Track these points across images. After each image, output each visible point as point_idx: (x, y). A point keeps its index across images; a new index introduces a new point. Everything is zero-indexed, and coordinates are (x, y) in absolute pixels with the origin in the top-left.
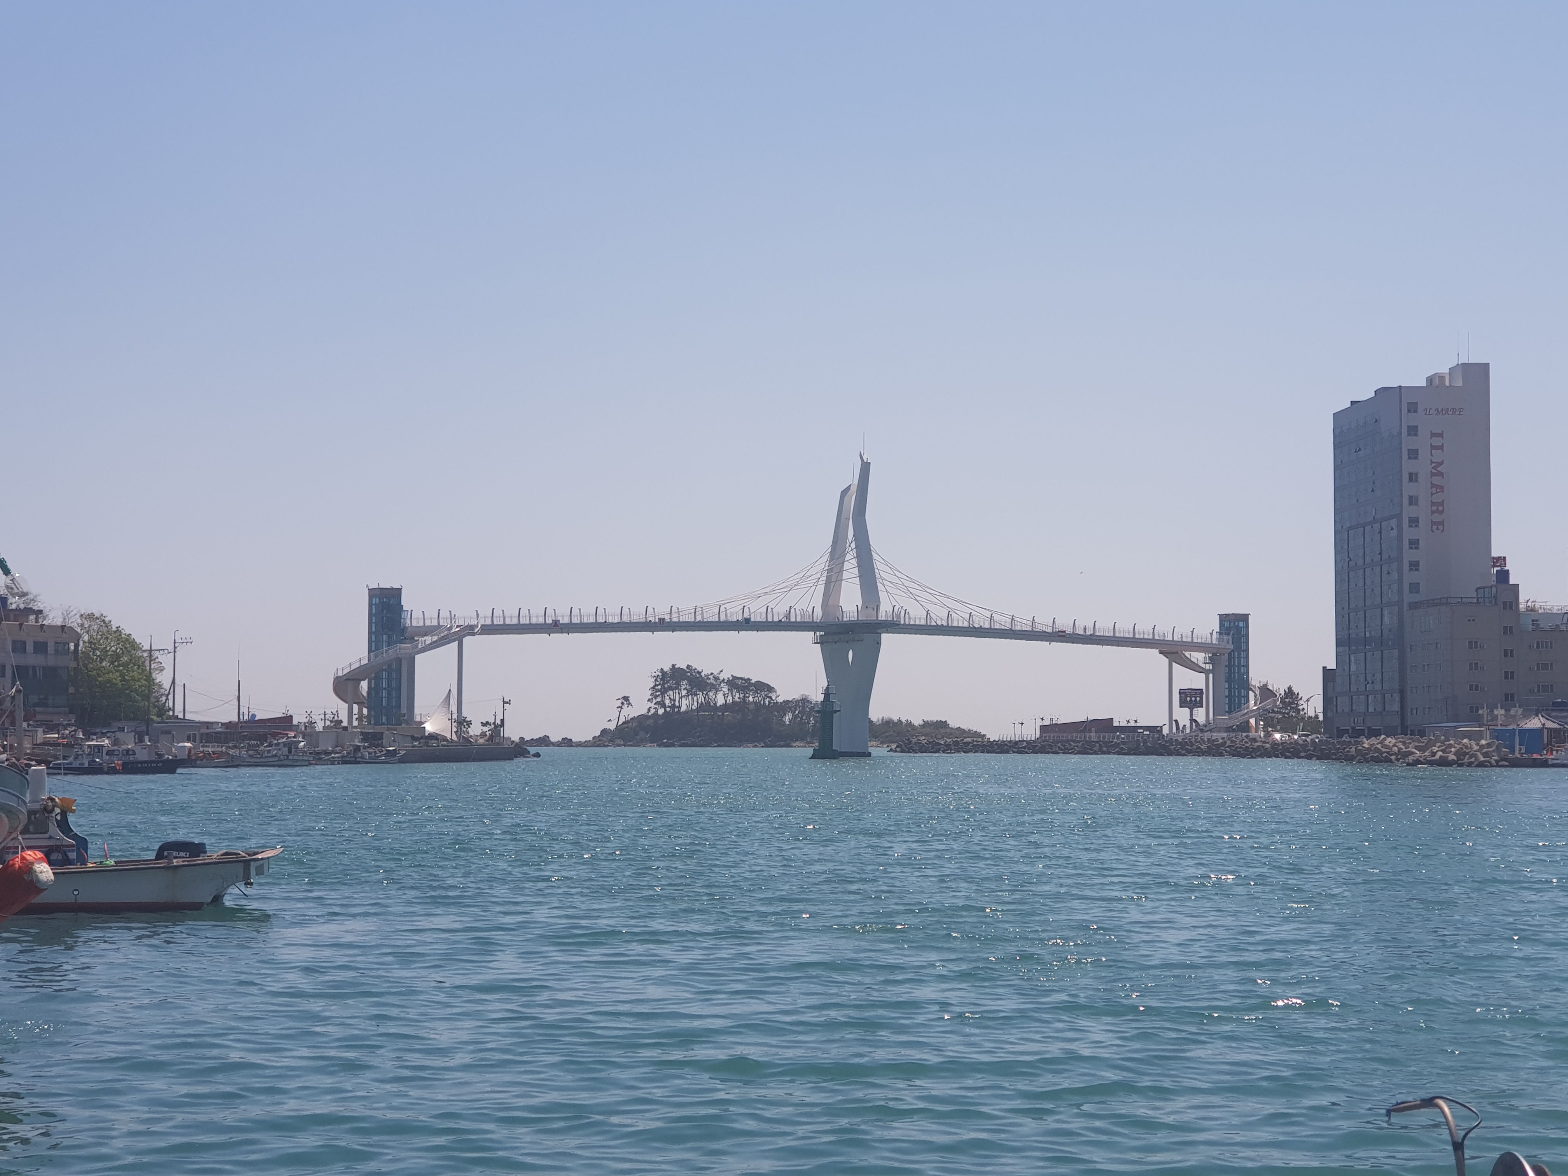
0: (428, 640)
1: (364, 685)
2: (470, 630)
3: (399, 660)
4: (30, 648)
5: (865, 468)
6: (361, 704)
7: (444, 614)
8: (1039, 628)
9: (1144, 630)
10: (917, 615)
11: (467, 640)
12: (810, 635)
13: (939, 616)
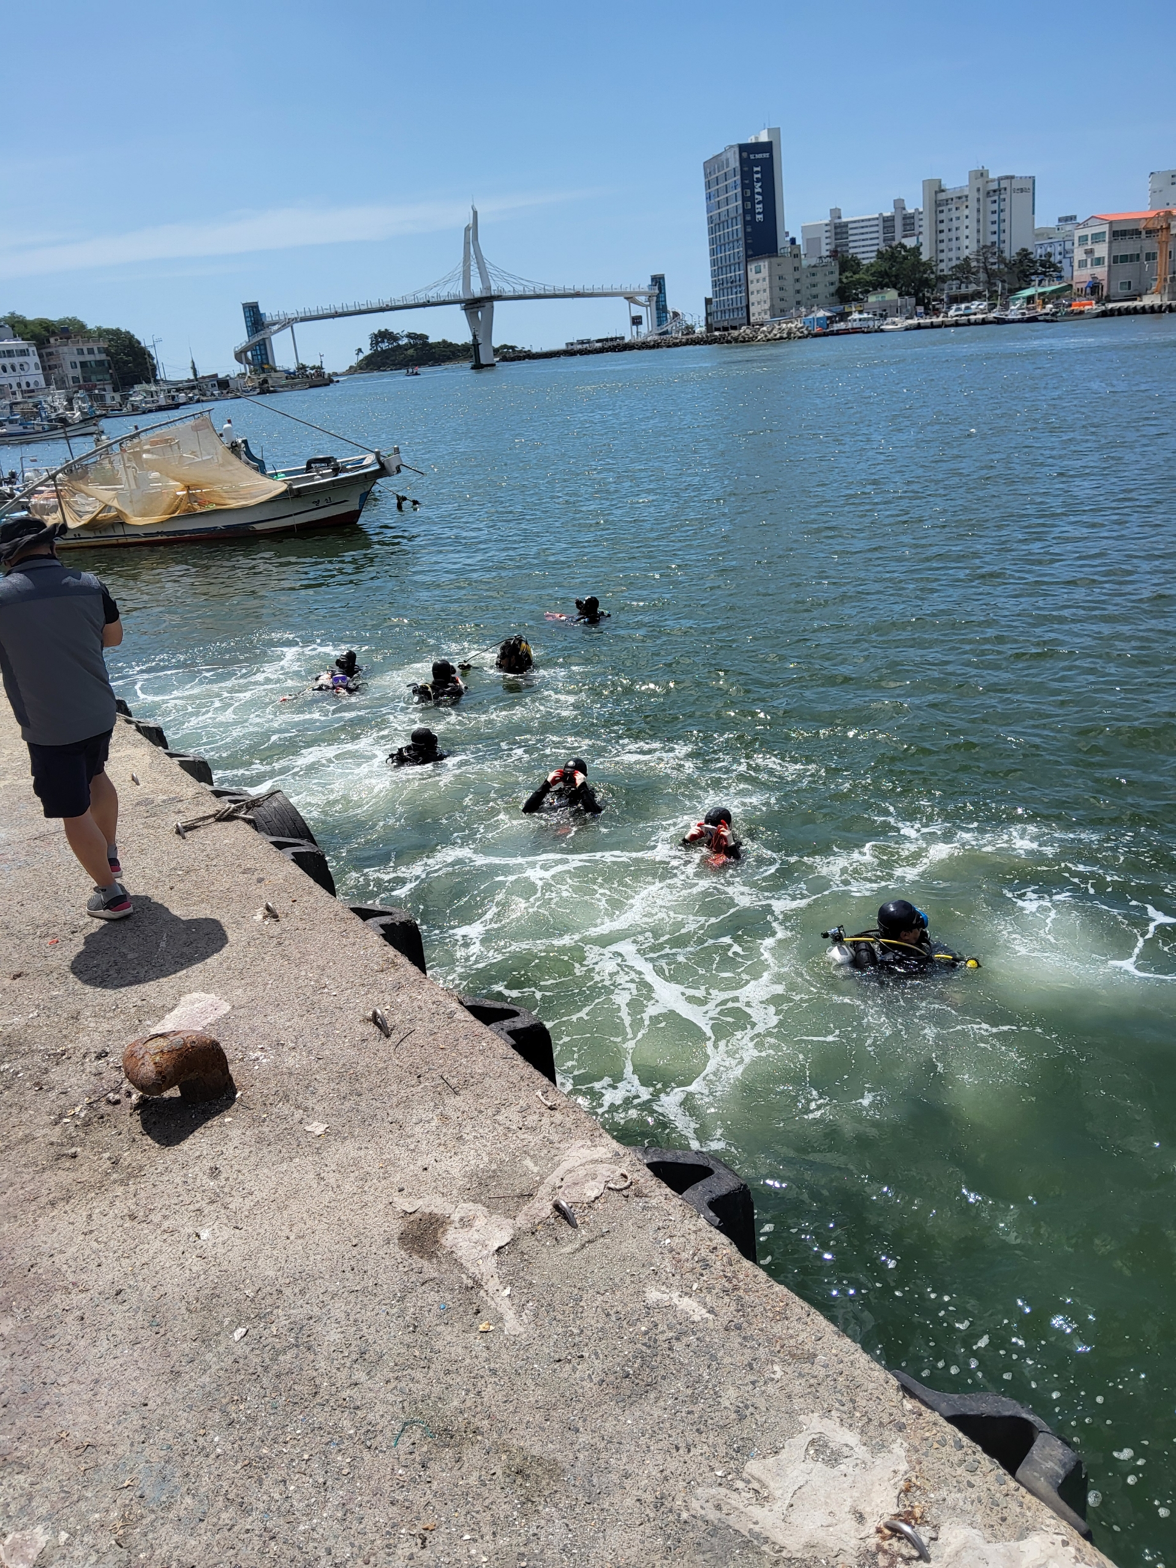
0: (276, 327)
1: (249, 354)
2: (295, 320)
3: (264, 339)
4: (86, 352)
5: (475, 213)
6: (249, 364)
7: (281, 313)
8: (568, 291)
9: (617, 288)
10: (508, 290)
11: (295, 326)
12: (458, 306)
13: (520, 290)
